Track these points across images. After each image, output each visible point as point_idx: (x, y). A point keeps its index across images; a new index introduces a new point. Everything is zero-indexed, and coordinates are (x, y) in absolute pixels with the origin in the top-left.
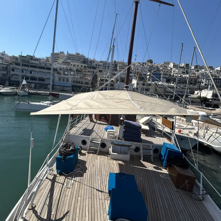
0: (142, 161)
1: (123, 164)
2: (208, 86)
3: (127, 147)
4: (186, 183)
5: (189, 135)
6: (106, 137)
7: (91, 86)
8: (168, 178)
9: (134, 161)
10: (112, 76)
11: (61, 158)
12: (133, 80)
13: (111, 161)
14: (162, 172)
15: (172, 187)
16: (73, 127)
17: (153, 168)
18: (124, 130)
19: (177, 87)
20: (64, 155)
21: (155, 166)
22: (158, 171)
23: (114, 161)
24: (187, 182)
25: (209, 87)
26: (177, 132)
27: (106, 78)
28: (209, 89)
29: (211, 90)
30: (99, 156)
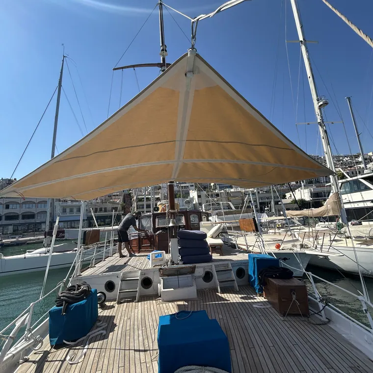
0: (220, 294)
1: (186, 304)
2: (300, 183)
3: (190, 275)
4: (294, 299)
5: (293, 250)
6: (150, 267)
7: (123, 212)
8: (268, 307)
9: (207, 297)
10: (156, 191)
11: (61, 310)
12: (191, 192)
13: (164, 305)
14: (255, 301)
15: (277, 316)
16: (89, 268)
17: (240, 299)
18: (179, 248)
19: (259, 192)
20: (66, 302)
21: (243, 296)
22: (250, 301)
23: (170, 304)
24: (294, 297)
25: (302, 184)
26: (275, 249)
27: (147, 195)
28: (303, 187)
29: (308, 188)
30: (140, 303)
